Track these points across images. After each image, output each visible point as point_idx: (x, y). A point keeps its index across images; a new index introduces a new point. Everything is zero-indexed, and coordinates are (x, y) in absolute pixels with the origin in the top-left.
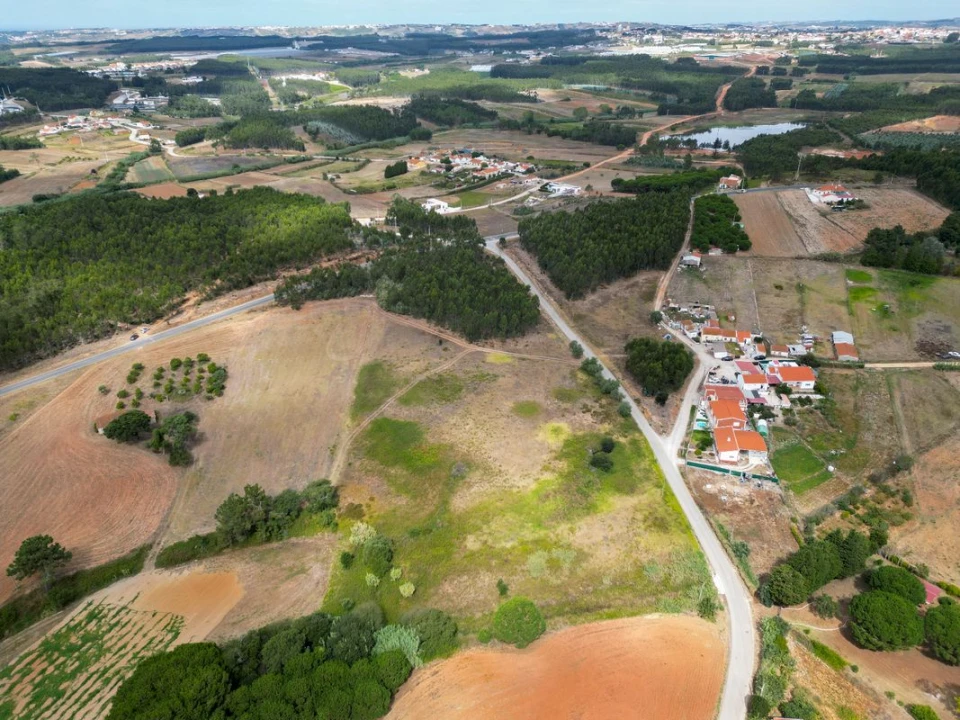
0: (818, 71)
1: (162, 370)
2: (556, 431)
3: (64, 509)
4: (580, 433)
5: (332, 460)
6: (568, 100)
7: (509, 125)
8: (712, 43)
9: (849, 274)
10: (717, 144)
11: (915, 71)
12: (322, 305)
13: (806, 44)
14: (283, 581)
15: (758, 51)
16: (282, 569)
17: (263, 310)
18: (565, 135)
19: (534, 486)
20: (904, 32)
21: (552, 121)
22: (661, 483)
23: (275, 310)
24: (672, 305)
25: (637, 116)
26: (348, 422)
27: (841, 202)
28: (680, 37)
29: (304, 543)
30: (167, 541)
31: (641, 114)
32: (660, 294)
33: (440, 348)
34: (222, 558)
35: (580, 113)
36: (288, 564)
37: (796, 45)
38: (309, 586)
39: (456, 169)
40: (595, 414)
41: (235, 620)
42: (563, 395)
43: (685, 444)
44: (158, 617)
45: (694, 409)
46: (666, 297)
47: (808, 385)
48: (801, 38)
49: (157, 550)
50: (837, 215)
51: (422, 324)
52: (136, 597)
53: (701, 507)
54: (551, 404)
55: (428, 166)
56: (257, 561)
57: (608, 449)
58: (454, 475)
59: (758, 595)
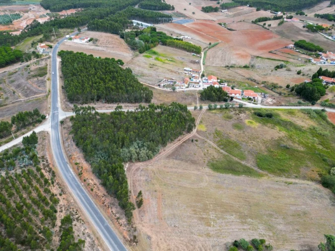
2: (250, 122)
4: (251, 118)
9: (147, 57)
22: (273, 110)
24: (161, 85)
26: (265, 178)
27: (89, 41)
33: (196, 142)
40: (240, 113)
42: (229, 118)
43: (250, 102)
50: (98, 44)
54: (233, 121)
57: (260, 115)
58: (288, 148)
59: (313, 104)
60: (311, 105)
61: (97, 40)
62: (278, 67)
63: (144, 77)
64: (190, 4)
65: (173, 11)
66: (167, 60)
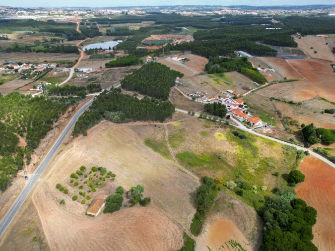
0: (99, 23)
1: (72, 182)
2: (220, 135)
3: (139, 247)
4: (225, 133)
5: (186, 173)
6: (22, 38)
7: (9, 51)
8: (49, 14)
9: (210, 77)
10: (110, 49)
11: (127, 23)
12: (92, 131)
13: (84, 15)
14: (233, 211)
15: (71, 17)
16: (227, 208)
17: (71, 141)
18: (45, 52)
19: (238, 151)
20: (108, 11)
21: (27, 47)
22: (257, 136)
23: (76, 139)
24: (190, 95)
25: (61, 42)
26: (170, 161)
27: (183, 60)
28: (34, 12)
29: (219, 198)
30: (187, 227)
31: (62, 41)
32: (183, 93)
33: (157, 128)
34: (208, 218)
35: (37, 43)
36: (226, 206)
37: (81, 15)
38: (240, 206)
39: (20, 71)
40: (221, 127)
41: (243, 228)
42: (207, 127)
43: (245, 126)
44: (225, 246)
45: (234, 117)
46: (185, 94)
47: (242, 104)
48: (80, 13)
49: (188, 233)
50: (186, 63)
51: (138, 123)
52: (209, 248)
53: (270, 136)
54: (206, 130)
55: (6, 71)
56: (218, 211)
57: (236, 134)
58: (220, 158)
59: (306, 146)
60: (304, 146)
61: (188, 60)
62: (327, 111)
63: (186, 88)
64: (327, 44)
65: (295, 48)
66: (224, 82)
